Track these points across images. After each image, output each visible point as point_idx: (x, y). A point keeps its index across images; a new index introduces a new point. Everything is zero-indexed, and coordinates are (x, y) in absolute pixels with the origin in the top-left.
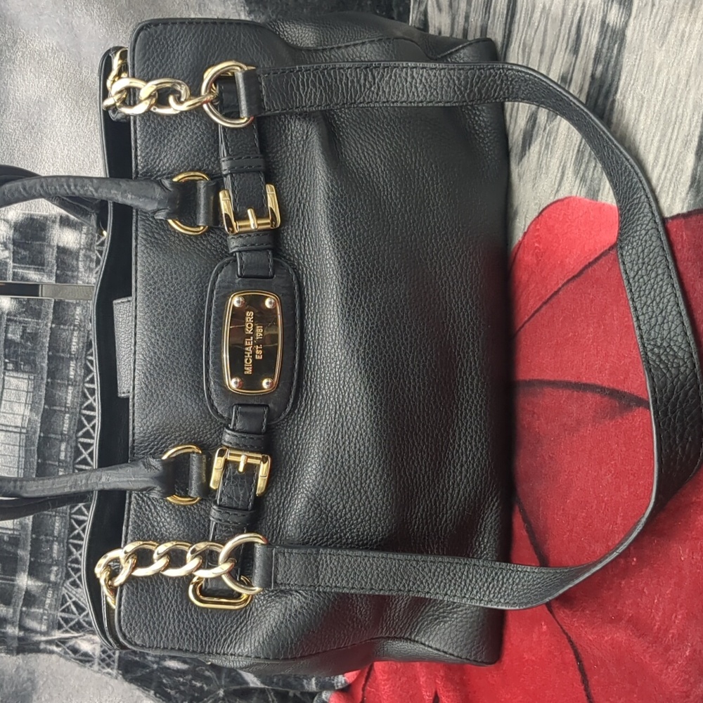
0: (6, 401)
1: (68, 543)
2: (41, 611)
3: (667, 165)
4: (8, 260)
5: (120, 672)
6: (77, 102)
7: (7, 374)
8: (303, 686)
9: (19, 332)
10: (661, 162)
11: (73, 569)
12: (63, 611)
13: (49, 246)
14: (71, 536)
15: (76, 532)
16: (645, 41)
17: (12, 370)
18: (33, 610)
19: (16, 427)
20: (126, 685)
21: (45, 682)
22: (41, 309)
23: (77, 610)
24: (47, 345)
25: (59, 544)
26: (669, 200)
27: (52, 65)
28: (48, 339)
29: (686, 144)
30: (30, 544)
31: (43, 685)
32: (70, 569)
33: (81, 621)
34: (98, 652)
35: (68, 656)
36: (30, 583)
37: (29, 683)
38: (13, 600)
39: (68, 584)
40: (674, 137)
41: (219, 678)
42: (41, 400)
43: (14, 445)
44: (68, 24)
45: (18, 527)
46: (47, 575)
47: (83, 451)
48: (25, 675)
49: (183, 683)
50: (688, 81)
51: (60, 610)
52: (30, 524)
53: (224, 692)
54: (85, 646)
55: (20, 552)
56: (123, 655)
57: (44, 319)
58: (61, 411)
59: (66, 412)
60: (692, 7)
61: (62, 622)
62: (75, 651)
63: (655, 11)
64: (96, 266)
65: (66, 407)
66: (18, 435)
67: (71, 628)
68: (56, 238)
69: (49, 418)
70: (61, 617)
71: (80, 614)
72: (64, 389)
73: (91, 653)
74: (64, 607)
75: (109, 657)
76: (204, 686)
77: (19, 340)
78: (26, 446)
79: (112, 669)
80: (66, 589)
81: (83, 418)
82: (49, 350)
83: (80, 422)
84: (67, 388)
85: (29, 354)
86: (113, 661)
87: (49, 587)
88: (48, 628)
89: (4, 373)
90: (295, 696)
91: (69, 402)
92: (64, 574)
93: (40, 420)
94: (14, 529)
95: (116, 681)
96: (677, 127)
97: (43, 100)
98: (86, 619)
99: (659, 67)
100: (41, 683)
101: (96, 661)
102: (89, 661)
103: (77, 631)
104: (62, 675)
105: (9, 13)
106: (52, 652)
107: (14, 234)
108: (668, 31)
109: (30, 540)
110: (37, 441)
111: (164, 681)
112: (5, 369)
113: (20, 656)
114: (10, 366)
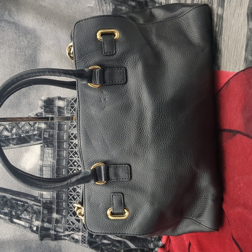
0: (45, 157)
1: (68, 202)
2: (61, 225)
3: (237, 55)
4: (43, 112)
5: (88, 245)
6: (61, 61)
7: (45, 148)
8: (148, 246)
9: (48, 135)
10: (235, 55)
11: (70, 210)
12: (68, 225)
13: (55, 106)
14: (69, 199)
15: (70, 198)
16: (228, 18)
17: (46, 147)
18: (58, 225)
19: (49, 165)
20: (91, 250)
21: (64, 250)
22: (54, 127)
23: (72, 224)
24: (56, 138)
25: (65, 202)
26: (239, 66)
27: (52, 50)
28: (57, 136)
29: (242, 48)
30: (56, 203)
31: (64, 251)
32: (69, 211)
33: (74, 227)
34: (80, 239)
35: (71, 240)
36: (57, 216)
37: (59, 251)
38: (52, 222)
39: (69, 215)
40: (239, 46)
41: (121, 246)
42: (56, 156)
43: (48, 171)
44: (56, 36)
45: (52, 198)
46: (62, 213)
47: (70, 171)
48: (58, 248)
49: (109, 248)
50: (241, 28)
51: (67, 224)
52: (55, 196)
53: (123, 251)
54: (76, 237)
55: (53, 206)
56: (89, 239)
57: (55, 130)
58: (62, 159)
59: (64, 159)
60: (241, 5)
61: (68, 228)
62: (73, 239)
63: (231, 8)
64: (70, 111)
65: (64, 157)
66: (50, 168)
67: (71, 230)
68: (57, 104)
69: (59, 161)
70: (67, 227)
71: (73, 225)
72: (63, 152)
73: (78, 239)
74: (68, 223)
75: (84, 240)
76: (117, 249)
77: (48, 137)
78: (52, 171)
79: (86, 244)
80: (69, 217)
81: (69, 161)
82: (57, 140)
83: (69, 162)
84: (64, 151)
85: (51, 141)
86: (86, 241)
87: (63, 217)
88: (64, 230)
89: (44, 148)
90: (147, 250)
91: (64, 156)
92: (67, 212)
93: (56, 162)
94: (50, 199)
95: (87, 248)
96: (239, 43)
97: (50, 61)
98: (76, 227)
99: (233, 25)
100: (63, 250)
101: (80, 242)
102: (78, 242)
103: (73, 231)
104: (70, 247)
105: (38, 35)
106: (66, 239)
107: (44, 104)
108: (235, 13)
109: (56, 202)
110: (56, 169)
111: (103, 248)
112: (44, 147)
113: (56, 241)
114: (46, 146)
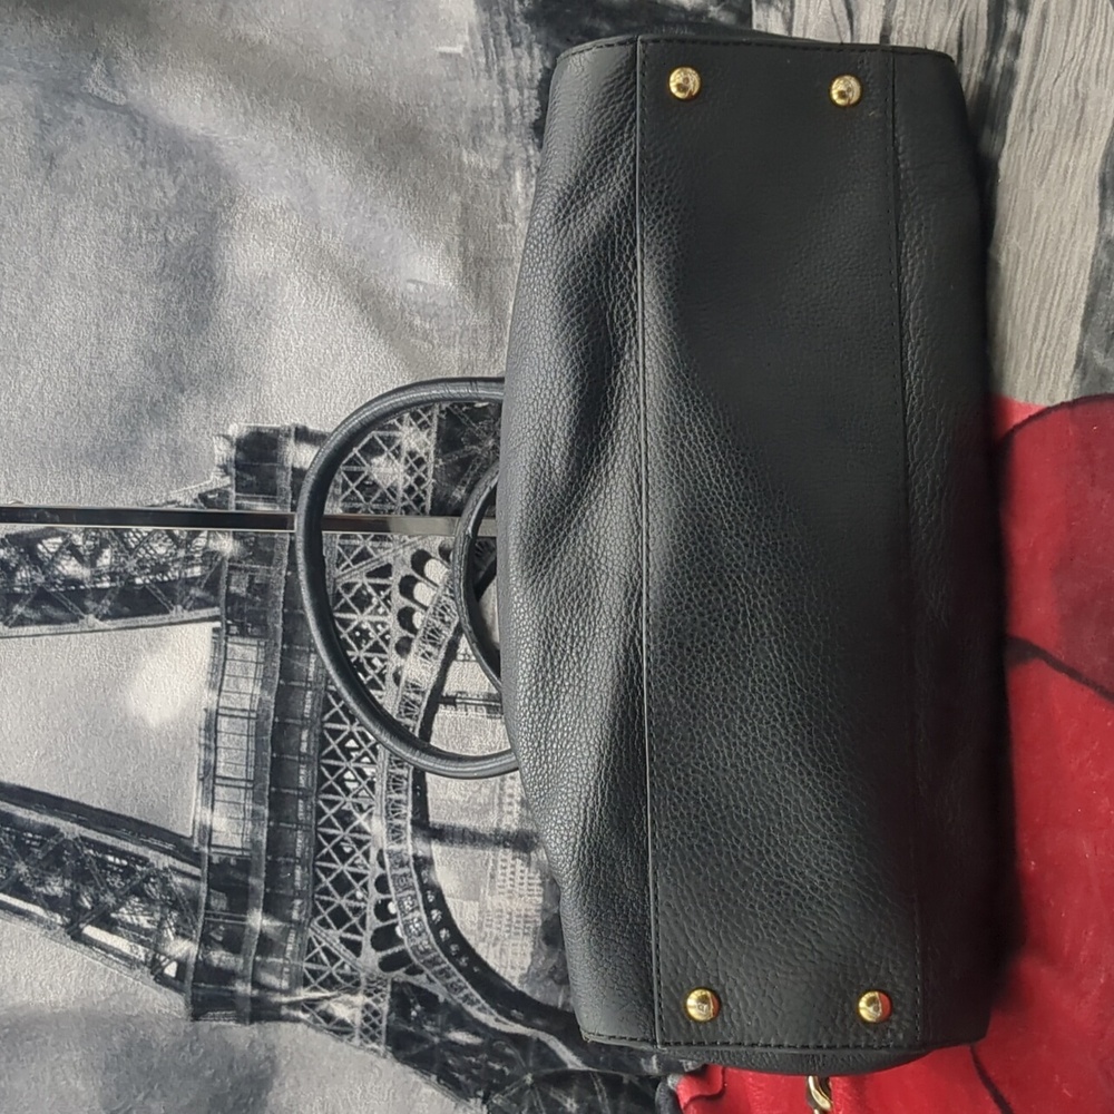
0: (229, 675)
1: (314, 866)
2: (281, 961)
3: (1048, 339)
4: (229, 489)
5: (389, 1048)
6: (315, 277)
7: (230, 640)
8: (639, 1066)
9: (245, 583)
10: (1040, 334)
11: (322, 902)
12: (310, 961)
13: (283, 468)
14: (318, 856)
15: (324, 851)
16: (1021, 177)
17: (237, 635)
18: (270, 960)
19: (244, 710)
20: (398, 1066)
21: (289, 1063)
22: (272, 552)
23: (329, 959)
24: (281, 599)
25: (303, 868)
26: (1050, 385)
27: (281, 228)
28: (282, 591)
29: (1070, 310)
30: (264, 868)
31: (287, 1065)
32: (317, 903)
33: (334, 974)
34: (358, 1020)
35: (318, 1025)
36: (266, 922)
37: (268, 1064)
38: (244, 947)
39: (316, 923)
40: (1055, 303)
41: (525, 1058)
42: (274, 673)
43: (241, 735)
44: (300, 175)
45: (248, 846)
46: (288, 912)
47: (331, 740)
48: (262, 1052)
49: (476, 1064)
50: (1073, 230)
51: (306, 959)
52: (264, 841)
53: (533, 1078)
54: (341, 1011)
55: (253, 881)
56: (392, 1024)
57: (276, 565)
58: (301, 688)
59: (306, 689)
60: (1077, 135)
61: (309, 976)
62: (328, 1018)
63: (1033, 138)
64: (343, 492)
65: (307, 682)
66: (246, 721)
67: (321, 984)
68: (290, 457)
69: (285, 696)
70: (307, 969)
71: (332, 965)
72: (304, 657)
73: (349, 1021)
74: (310, 955)
75: (374, 1026)
76: (506, 1069)
77: (244, 594)
78: (256, 735)
79: (378, 1044)
80: (314, 931)
81: (330, 696)
82: (284, 607)
83: (327, 701)
84: (309, 657)
85: (258, 613)
86: (380, 1033)
87: (291, 928)
88: (290, 984)
89: (226, 639)
90: (630, 1082)
91: (311, 674)
92: (310, 909)
93: (273, 701)
94: (243, 849)
95: (384, 1061)
96: (1059, 289)
97: (270, 275)
98: (341, 972)
99: (1038, 212)
100: (284, 1062)
101: (357, 1032)
102: (347, 1033)
103: (330, 989)
104: (312, 1052)
105: (224, 164)
106: (297, 1020)
107: (237, 453)
108: (1049, 164)
109: (264, 863)
110: (270, 729)
111: (450, 1062)
112: (227, 633)
113: (255, 1025)
114: (234, 629)
